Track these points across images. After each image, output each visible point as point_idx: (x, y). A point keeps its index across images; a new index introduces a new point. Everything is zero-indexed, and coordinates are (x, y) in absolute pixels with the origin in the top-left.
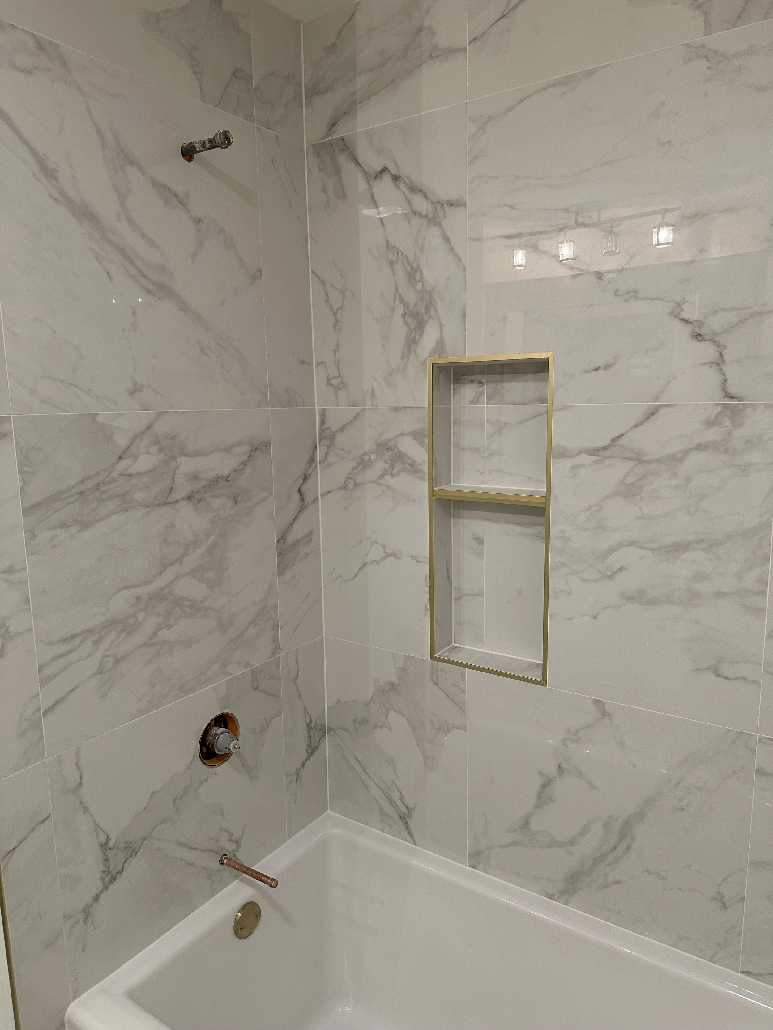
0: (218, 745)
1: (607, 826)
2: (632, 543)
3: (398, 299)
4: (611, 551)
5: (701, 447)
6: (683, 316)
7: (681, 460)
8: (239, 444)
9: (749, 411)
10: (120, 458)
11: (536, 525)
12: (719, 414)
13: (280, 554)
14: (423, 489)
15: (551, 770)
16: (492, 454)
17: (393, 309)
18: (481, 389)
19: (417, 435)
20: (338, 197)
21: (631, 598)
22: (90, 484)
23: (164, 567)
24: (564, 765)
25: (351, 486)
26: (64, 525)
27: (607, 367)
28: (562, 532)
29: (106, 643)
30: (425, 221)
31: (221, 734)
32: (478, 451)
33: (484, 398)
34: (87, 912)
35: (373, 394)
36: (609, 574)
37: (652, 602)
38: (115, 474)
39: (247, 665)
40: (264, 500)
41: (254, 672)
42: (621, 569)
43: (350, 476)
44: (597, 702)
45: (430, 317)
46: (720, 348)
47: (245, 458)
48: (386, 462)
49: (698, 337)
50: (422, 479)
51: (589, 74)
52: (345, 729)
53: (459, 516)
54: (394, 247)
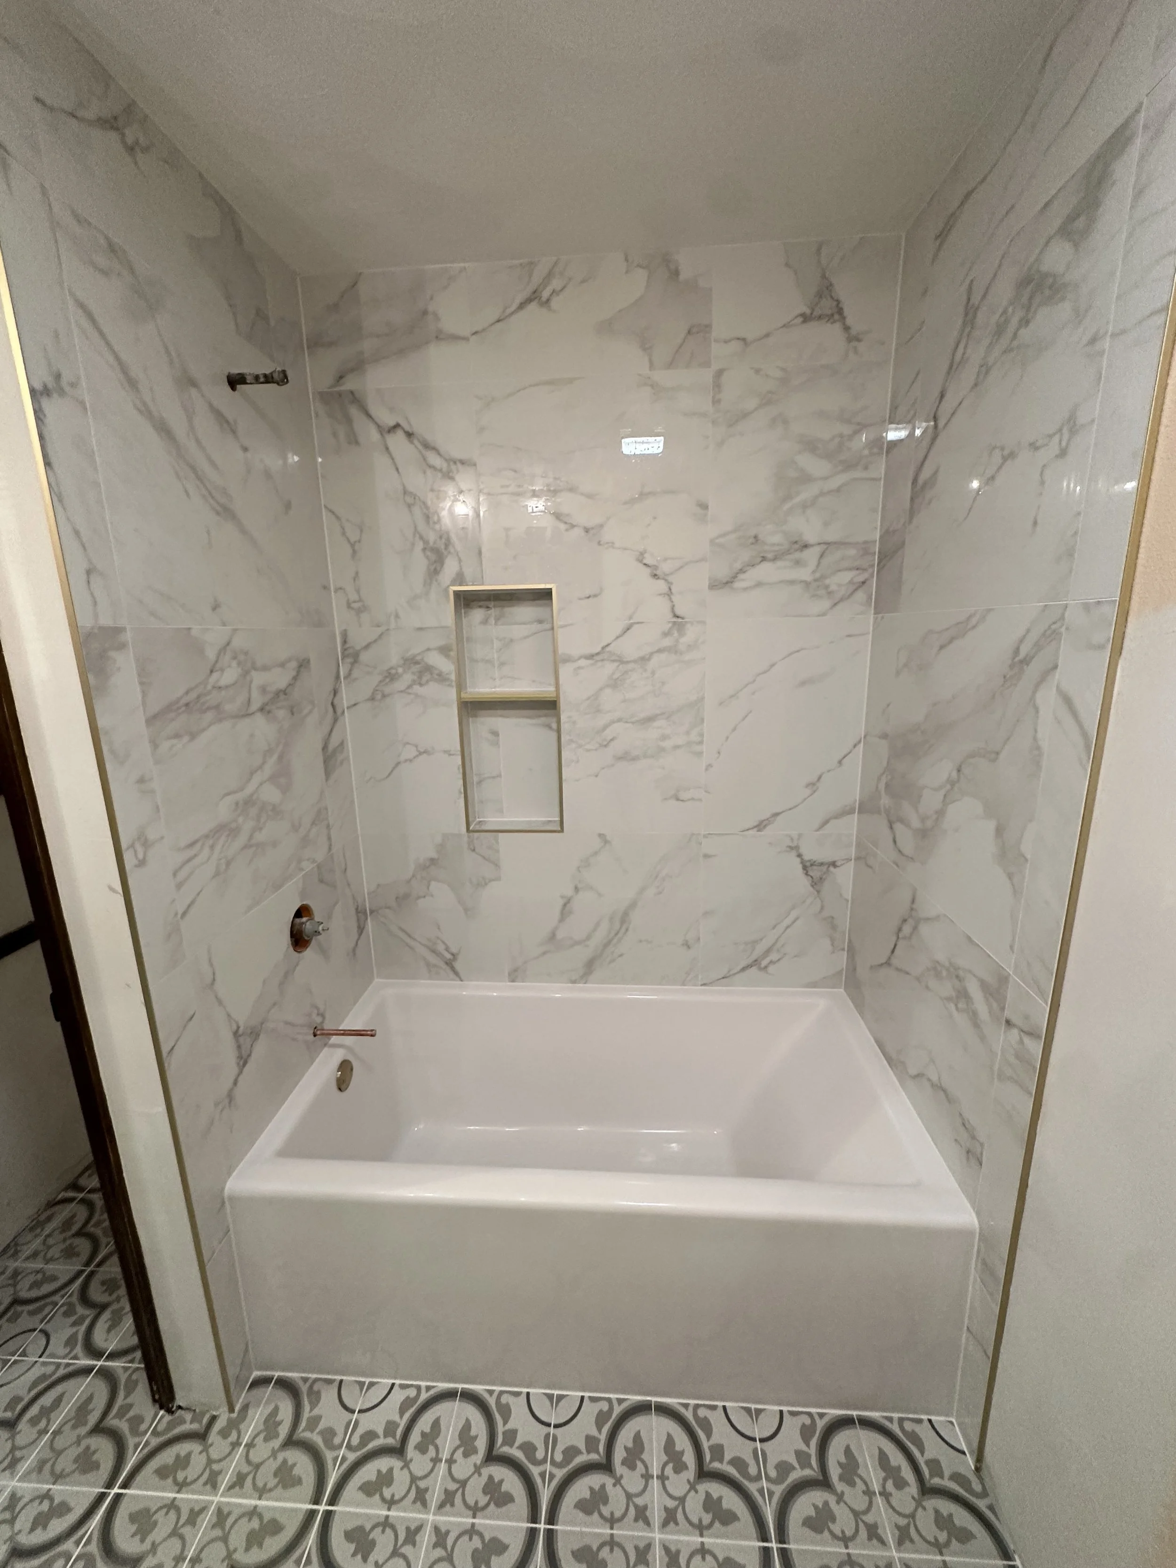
0: (306, 930)
1: (611, 919)
2: (619, 720)
3: (418, 536)
4: (605, 727)
5: (660, 651)
6: (645, 561)
7: (649, 659)
8: (289, 660)
9: (688, 626)
10: (212, 671)
11: (540, 716)
12: (670, 629)
13: (325, 762)
14: (453, 694)
15: (569, 892)
16: (502, 664)
17: (413, 544)
18: (489, 612)
19: (444, 650)
20: (350, 443)
21: (620, 758)
22: (193, 695)
23: (252, 774)
24: (579, 886)
25: (379, 697)
26: (177, 736)
27: (595, 596)
28: (570, 717)
29: (218, 848)
30: (440, 475)
31: (307, 921)
32: (489, 662)
33: (492, 621)
34: (230, 1096)
35: (397, 616)
36: (605, 743)
37: (635, 759)
38: (209, 687)
39: (314, 861)
40: (310, 712)
41: (319, 867)
42: (612, 740)
43: (377, 688)
44: (600, 835)
45: (449, 552)
46: (670, 585)
47: (294, 673)
48: (413, 673)
49: (655, 576)
50: (450, 685)
51: (571, 381)
52: (389, 908)
53: (475, 716)
54: (411, 493)
